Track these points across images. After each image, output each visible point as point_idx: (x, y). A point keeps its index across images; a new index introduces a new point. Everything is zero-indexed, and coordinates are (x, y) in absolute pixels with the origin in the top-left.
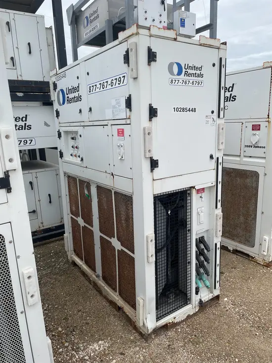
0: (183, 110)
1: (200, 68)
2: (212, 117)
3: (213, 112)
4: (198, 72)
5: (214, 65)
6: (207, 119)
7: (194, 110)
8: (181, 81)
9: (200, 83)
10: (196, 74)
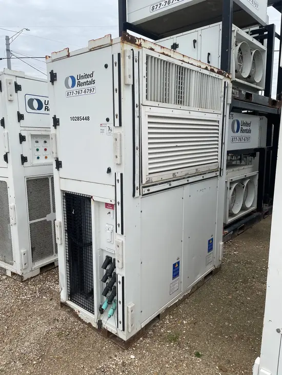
0: (78, 119)
1: (91, 75)
2: (108, 125)
3: (108, 120)
4: (90, 79)
5: (106, 66)
6: (102, 128)
7: (87, 119)
8: (75, 92)
9: (92, 90)
10: (87, 81)
